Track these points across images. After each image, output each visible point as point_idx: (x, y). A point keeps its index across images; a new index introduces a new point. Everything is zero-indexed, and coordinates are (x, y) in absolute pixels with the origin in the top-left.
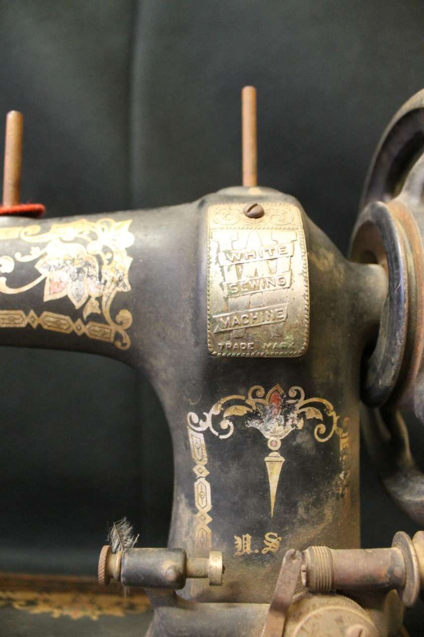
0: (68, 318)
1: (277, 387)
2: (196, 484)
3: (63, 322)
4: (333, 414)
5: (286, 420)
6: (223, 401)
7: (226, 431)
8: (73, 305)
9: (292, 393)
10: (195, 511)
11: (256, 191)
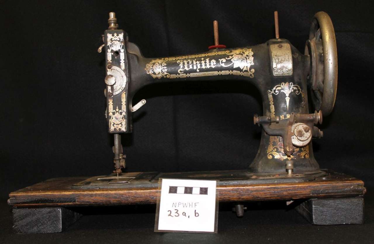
0: (239, 72)
1: (287, 83)
2: (270, 106)
3: (238, 73)
4: (300, 89)
5: (289, 90)
6: (276, 86)
7: (277, 93)
8: (241, 69)
9: (290, 84)
10: (271, 112)
11: (279, 40)
